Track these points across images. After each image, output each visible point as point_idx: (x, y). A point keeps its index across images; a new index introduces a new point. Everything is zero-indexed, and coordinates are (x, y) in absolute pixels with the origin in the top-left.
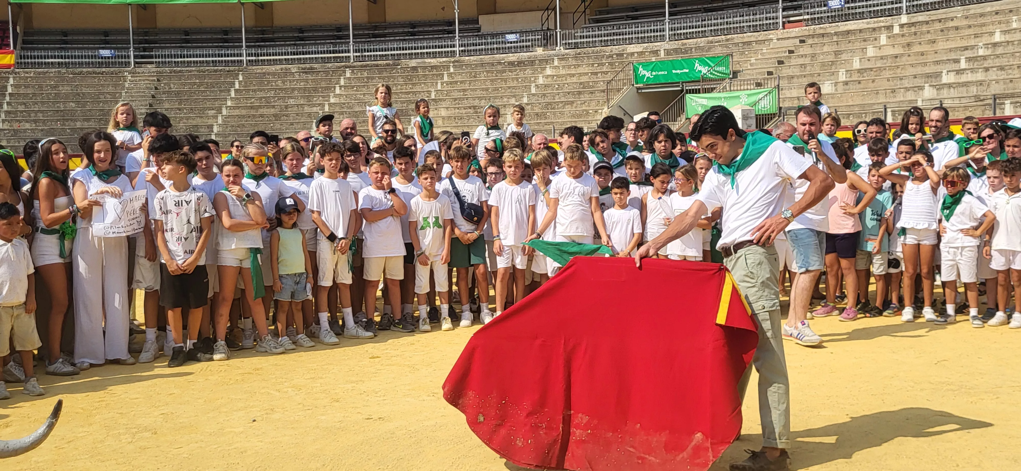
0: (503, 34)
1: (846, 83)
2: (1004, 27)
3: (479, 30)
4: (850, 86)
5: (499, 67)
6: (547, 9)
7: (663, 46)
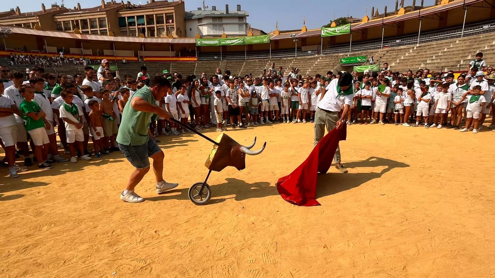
0: (307, 51)
1: (399, 63)
2: (448, 47)
3: (301, 50)
4: (400, 64)
5: (306, 60)
6: (319, 44)
7: (348, 54)
